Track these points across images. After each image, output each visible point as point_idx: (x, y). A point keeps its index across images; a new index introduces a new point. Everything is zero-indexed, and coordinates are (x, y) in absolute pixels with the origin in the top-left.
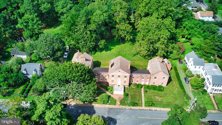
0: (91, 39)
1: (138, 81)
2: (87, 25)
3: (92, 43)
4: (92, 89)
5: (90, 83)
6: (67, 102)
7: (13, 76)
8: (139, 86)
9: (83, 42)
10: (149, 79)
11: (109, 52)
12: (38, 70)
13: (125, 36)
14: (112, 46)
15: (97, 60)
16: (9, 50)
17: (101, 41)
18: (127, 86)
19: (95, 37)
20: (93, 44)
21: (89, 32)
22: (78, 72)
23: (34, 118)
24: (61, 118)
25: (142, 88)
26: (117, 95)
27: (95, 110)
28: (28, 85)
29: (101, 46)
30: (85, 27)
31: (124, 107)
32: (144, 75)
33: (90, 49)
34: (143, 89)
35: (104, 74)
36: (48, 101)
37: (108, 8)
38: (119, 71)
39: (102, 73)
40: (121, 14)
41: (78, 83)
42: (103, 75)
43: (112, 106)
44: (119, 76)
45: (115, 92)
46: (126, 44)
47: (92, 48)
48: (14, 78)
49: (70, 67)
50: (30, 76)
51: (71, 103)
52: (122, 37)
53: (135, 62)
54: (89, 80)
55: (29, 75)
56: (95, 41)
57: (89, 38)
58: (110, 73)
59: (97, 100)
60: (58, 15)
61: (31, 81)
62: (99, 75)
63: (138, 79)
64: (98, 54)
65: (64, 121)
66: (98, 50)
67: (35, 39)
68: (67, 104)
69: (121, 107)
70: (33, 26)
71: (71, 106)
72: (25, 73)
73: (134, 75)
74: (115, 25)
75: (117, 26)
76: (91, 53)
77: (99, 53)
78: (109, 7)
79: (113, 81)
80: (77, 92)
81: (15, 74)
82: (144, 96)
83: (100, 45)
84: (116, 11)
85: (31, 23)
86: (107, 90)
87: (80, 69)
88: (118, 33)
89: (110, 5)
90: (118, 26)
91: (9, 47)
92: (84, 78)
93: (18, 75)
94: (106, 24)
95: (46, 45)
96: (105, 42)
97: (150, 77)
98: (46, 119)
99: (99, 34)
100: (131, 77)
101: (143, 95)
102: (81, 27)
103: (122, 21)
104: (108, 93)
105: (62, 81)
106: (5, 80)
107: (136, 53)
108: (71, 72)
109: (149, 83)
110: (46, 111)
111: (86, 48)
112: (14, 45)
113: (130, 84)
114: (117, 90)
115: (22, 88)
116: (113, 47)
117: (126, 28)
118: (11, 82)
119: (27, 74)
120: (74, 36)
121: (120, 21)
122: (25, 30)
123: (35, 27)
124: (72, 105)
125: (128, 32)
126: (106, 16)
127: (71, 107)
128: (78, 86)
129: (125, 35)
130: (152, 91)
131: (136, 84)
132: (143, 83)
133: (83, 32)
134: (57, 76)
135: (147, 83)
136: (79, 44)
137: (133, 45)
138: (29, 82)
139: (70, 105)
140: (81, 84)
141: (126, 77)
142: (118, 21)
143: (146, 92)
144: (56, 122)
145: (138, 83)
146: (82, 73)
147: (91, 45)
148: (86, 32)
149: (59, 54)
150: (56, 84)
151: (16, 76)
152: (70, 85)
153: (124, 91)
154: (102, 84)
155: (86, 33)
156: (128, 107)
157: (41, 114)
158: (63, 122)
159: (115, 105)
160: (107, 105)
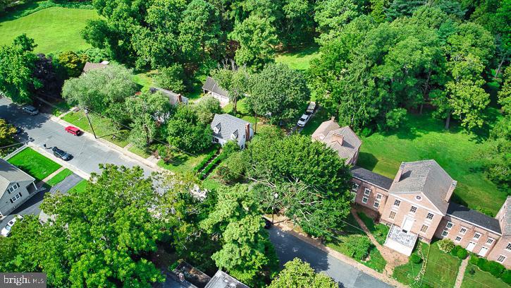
0: (372, 99)
1: (458, 239)
2: (373, 65)
3: (372, 110)
4: (338, 213)
5: (335, 198)
6: (275, 219)
7: (194, 131)
8: (458, 252)
9: (351, 102)
10: (490, 244)
11: (407, 141)
12: (242, 133)
13: (464, 116)
14: (418, 128)
15: (368, 152)
16: (202, 78)
17: (395, 110)
18: (427, 240)
19: (384, 97)
20: (374, 113)
21: (372, 83)
22: (318, 164)
23: (205, 225)
24: (253, 246)
25: (465, 258)
26: (394, 251)
27: (328, 262)
28: (214, 156)
29: (390, 122)
30: (368, 69)
31: (399, 285)
32: (481, 230)
33: (361, 121)
34: (465, 263)
35: (377, 191)
36: (239, 201)
37: (440, 38)
38: (419, 197)
39: (373, 187)
40: (469, 57)
41: (310, 189)
42: (374, 191)
43: (370, 271)
44: (413, 209)
45: (390, 243)
46: (459, 135)
47: (367, 121)
48: (194, 134)
49: (304, 148)
50: (222, 142)
51: (281, 224)
52: (455, 115)
53: (470, 188)
54: (337, 190)
55: (222, 138)
56: (380, 106)
57: (369, 95)
58: (393, 196)
59: (340, 242)
60: (318, 30)
61: (221, 151)
62: (362, 187)
63: (462, 233)
64: (378, 138)
65: (257, 256)
66: (380, 129)
67: (255, 70)
68: (273, 224)
69: (394, 282)
70: (260, 43)
71: (281, 232)
72: (217, 132)
73: (455, 220)
74: (446, 80)
75: (450, 85)
76: (361, 132)
77: (381, 137)
78: (443, 34)
79: (392, 214)
80: (302, 206)
81: (198, 128)
82: (463, 280)
83: (390, 118)
84: (460, 49)
85: (258, 34)
86: (372, 230)
87: (324, 160)
88: (445, 102)
89: (448, 31)
90: (454, 85)
91: (204, 74)
92: (326, 182)
93: (202, 132)
94: (421, 73)
95: (272, 89)
96: (403, 116)
97: (497, 241)
98: (226, 236)
99: (397, 93)
100: (444, 223)
101: (460, 276)
102: (358, 65)
103: (468, 77)
104: (372, 238)
105: (278, 171)
106: (178, 134)
107: (480, 166)
108: (301, 160)
109: (488, 254)
110: (231, 220)
111: (352, 116)
112: (214, 71)
113: (435, 239)
114: (396, 240)
115: (202, 158)
116: (422, 134)
117: (471, 95)
118: (187, 140)
119: (219, 135)
120: (334, 83)
121: (462, 74)
122: (243, 46)
123: (263, 45)
124: (284, 229)
125: (474, 107)
126: (428, 55)
127: (278, 233)
128: (308, 195)
129: (464, 111)
130: (488, 275)
131: (451, 244)
132: (470, 248)
133: (359, 79)
134: (272, 157)
135: (483, 253)
136: (340, 103)
137: (477, 143)
138: (218, 153)
139: (278, 228)
140: (315, 192)
141: (430, 216)
142: (455, 73)
143: (472, 272)
144: (240, 251)
145: (457, 243)
146: (324, 168)
147: (368, 113)
148: (365, 80)
149: (290, 113)
150: (265, 173)
151: (199, 133)
152: (291, 186)
153: (414, 250)
154: (363, 212)
155: (366, 83)
157: (219, 223)
158: (253, 257)
159: (379, 271)
160: (359, 264)
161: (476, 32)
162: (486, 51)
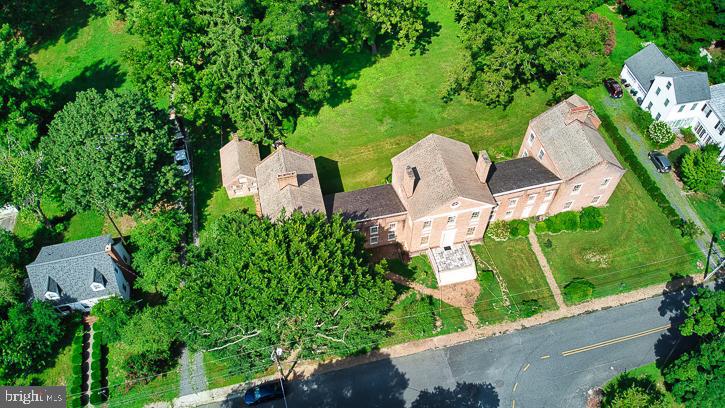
0: (277, 77)
1: (509, 213)
3: (285, 92)
7: (15, 333)
8: (517, 230)
10: (550, 198)
11: (344, 105)
12: (109, 268)
13: (396, 27)
17: (313, 73)
18: (478, 239)
20: (290, 96)
25: (527, 231)
26: (455, 285)
27: (400, 370)
29: (315, 95)
31: (496, 329)
32: (536, 190)
33: (274, 115)
34: (533, 237)
35: (387, 222)
38: (455, 204)
39: (380, 221)
42: (383, 225)
43: (454, 339)
44: (451, 219)
45: (445, 278)
46: (394, 54)
47: (283, 109)
50: (81, 304)
51: (298, 370)
55: (75, 300)
56: (293, 80)
57: (269, 72)
58: (421, 220)
59: (390, 326)
62: (365, 229)
63: (512, 205)
66: (303, 110)
68: (286, 379)
69: (489, 330)
71: (307, 383)
72: (56, 298)
77: (311, 120)
79: (425, 240)
82: (548, 262)
83: (312, 89)
86: (410, 275)
93: (31, 321)
97: (557, 190)
101: (543, 261)
104: (419, 288)
107: (448, 87)
109: (549, 208)
111: (257, 115)
114: (448, 268)
116: (353, 81)
124: (307, 375)
127: (306, 388)
130: (566, 235)
131: (505, 224)
132: (525, 214)
135: (542, 211)
137: (422, 53)
138: (87, 327)
139: (298, 378)
141: (475, 215)
143: (549, 244)
145: (509, 218)
148: (249, 51)
151: (27, 329)
156: (512, 327)
159: (463, 330)
160: (435, 339)
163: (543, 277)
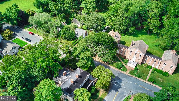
0: (125, 24)
1: (149, 63)
2: (125, 13)
3: (125, 27)
4: (113, 54)
5: (112, 50)
6: (94, 58)
8: (149, 67)
9: (118, 25)
10: (159, 64)
11: (136, 38)
12: (84, 34)
13: (153, 29)
14: (139, 34)
15: (123, 40)
16: (71, 19)
17: (132, 27)
18: (140, 63)
19: (128, 23)
20: (125, 28)
21: (124, 18)
22: (107, 39)
23: (74, 55)
24: (88, 61)
25: (151, 69)
26: (130, 67)
28: (75, 41)
29: (130, 31)
30: (124, 14)
31: (131, 75)
32: (156, 60)
33: (121, 31)
34: (151, 70)
35: (125, 49)
38: (137, 50)
39: (124, 48)
40: (155, 11)
41: (105, 48)
42: (124, 50)
43: (122, 72)
44: (136, 54)
45: (128, 64)
46: (152, 36)
47: (123, 31)
48: (69, 34)
49: (103, 34)
50: (78, 37)
51: (96, 60)
52: (150, 29)
53: (154, 51)
54: (112, 47)
56: (127, 26)
57: (124, 22)
58: (129, 50)
59: (114, 64)
60: (109, 4)
61: (78, 40)
62: (121, 49)
63: (150, 61)
64: (126, 36)
65: (89, 63)
66: (127, 34)
68: (94, 59)
69: (129, 75)
70: (90, 7)
71: (96, 62)
72: (76, 34)
73: (148, 57)
75: (149, 20)
76: (122, 34)
77: (128, 36)
78: (147, 4)
79: (129, 56)
80: (103, 53)
81: (71, 32)
82: (151, 75)
83: (130, 30)
84: (152, 8)
85: (89, 4)
86: (123, 61)
87: (109, 38)
88: (147, 25)
89: (148, 3)
90: (150, 20)
91: (72, 17)
92: (109, 45)
94: (139, 15)
95: (94, 20)
96: (135, 29)
97: (161, 63)
98: (80, 57)
99: (132, 22)
100: (145, 58)
101: (150, 73)
102: (120, 13)
103: (154, 17)
104: (123, 63)
105: (95, 42)
106: (64, 34)
107: (158, 45)
108: (102, 38)
110: (82, 53)
111: (119, 29)
112: (76, 15)
113: (142, 63)
114: (130, 63)
115: (72, 42)
116: (140, 36)
117: (155, 22)
118: (67, 36)
119: (77, 35)
120: (113, 19)
121: (153, 16)
122: (85, 8)
123: (91, 8)
124: (97, 61)
125: (156, 26)
126: (141, 9)
128: (104, 49)
129: (153, 28)
130: (158, 73)
131: (147, 65)
132: (153, 66)
133: (121, 17)
134: (94, 38)
135: (157, 67)
136: (115, 26)
137: (157, 38)
138: (77, 40)
139: (95, 60)
140: (106, 48)
141: (141, 56)
142: (150, 16)
143: (153, 72)
144: (84, 61)
145: (149, 64)
146: (109, 40)
147: (124, 28)
149: (99, 28)
150: (91, 44)
151: (71, 34)
152: (99, 47)
153: (136, 66)
154: (121, 56)
155: (123, 19)
156: (134, 77)
157: (78, 54)
158: (88, 63)
159: (125, 72)
160: (119, 70)
161: (157, 4)
162: (160, 9)
163: (147, 75)
